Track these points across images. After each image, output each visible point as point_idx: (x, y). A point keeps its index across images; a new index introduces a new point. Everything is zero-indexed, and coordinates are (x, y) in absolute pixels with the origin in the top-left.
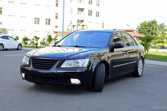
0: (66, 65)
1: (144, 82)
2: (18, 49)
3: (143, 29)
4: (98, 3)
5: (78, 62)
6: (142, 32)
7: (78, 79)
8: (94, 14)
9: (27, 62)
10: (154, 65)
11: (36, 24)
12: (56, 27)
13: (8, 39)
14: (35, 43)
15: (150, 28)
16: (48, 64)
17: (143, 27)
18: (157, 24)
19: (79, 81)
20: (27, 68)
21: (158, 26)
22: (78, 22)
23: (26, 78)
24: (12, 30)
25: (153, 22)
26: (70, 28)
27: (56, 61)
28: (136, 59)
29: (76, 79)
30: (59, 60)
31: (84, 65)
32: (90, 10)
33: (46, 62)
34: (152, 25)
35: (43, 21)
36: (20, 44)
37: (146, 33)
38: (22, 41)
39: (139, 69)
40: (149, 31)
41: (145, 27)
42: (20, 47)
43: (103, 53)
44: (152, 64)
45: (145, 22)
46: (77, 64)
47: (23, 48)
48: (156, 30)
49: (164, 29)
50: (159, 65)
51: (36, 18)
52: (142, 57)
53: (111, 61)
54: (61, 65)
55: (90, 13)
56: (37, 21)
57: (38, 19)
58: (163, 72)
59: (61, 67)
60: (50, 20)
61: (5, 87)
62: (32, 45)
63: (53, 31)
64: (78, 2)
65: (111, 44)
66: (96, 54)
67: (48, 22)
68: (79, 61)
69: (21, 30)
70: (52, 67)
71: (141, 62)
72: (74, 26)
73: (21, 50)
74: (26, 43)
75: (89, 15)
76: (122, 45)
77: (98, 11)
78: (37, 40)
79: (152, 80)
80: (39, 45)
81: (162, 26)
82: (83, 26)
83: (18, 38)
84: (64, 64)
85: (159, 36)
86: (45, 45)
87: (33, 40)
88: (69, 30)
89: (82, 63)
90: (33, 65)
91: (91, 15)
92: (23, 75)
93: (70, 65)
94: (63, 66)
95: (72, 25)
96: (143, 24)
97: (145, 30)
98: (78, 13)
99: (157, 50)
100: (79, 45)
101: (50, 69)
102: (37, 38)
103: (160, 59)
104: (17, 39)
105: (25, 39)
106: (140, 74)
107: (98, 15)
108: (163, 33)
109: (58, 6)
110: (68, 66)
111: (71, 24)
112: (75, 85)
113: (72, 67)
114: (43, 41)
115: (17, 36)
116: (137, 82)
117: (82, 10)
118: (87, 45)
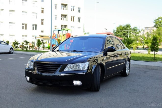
0: (69, 69)
1: (133, 81)
2: (10, 53)
3: (119, 32)
4: (79, 9)
5: (80, 66)
6: (118, 35)
7: (79, 81)
8: (76, 19)
9: (31, 66)
10: (137, 65)
11: (23, 30)
12: (42, 32)
13: (1, 44)
14: (24, 47)
15: (125, 31)
16: (51, 68)
17: (119, 31)
18: (131, 28)
19: (81, 82)
20: (33, 72)
21: (132, 29)
22: (62, 27)
23: (31, 81)
24: (1, 35)
25: (127, 26)
26: (55, 32)
27: (60, 65)
28: (124, 61)
29: (77, 81)
30: (62, 64)
31: (85, 68)
32: (73, 16)
33: (50, 66)
34: (126, 29)
35: (30, 27)
36: (12, 48)
37: (122, 36)
38: (12, 45)
39: (127, 69)
40: (124, 34)
41: (121, 31)
42: (12, 51)
43: (100, 56)
44: (134, 64)
45: (120, 26)
46: (79, 67)
47: (14, 52)
48: (130, 33)
49: (137, 32)
50: (141, 65)
51: (24, 24)
52: (129, 59)
53: (106, 63)
54: (64, 69)
55: (72, 19)
56: (25, 26)
57: (26, 25)
58: (146, 71)
59: (64, 70)
60: (37, 26)
61: (11, 90)
62: (22, 49)
63: (40, 36)
64: (62, 9)
65: (104, 49)
66: (94, 58)
67: (35, 27)
68: (80, 64)
69: (10, 35)
70: (56, 70)
71: (128, 63)
72: (59, 31)
73: (12, 53)
74: (17, 47)
75: (71, 20)
76: (114, 49)
77: (79, 17)
78: (27, 45)
79: (139, 79)
80: (28, 49)
81: (135, 29)
82: (67, 30)
83: (9, 42)
84: (67, 68)
85: (133, 38)
86: (34, 48)
87: (23, 44)
88: (55, 34)
89: (83, 67)
90: (38, 70)
91: (73, 21)
92: (28, 78)
93: (72, 68)
94: (66, 69)
95: (57, 30)
96: (119, 28)
97: (121, 33)
98: (62, 19)
99: (134, 51)
100: (76, 50)
101: (54, 72)
102: (27, 42)
103: (140, 59)
104: (7, 43)
105: (16, 44)
106: (127, 73)
107: (79, 20)
108: (136, 35)
109: (43, 13)
110: (71, 69)
111: (55, 29)
112: (77, 86)
113: (74, 70)
114: (32, 44)
115: (8, 40)
116: (127, 81)
117: (65, 16)
118: (83, 49)
